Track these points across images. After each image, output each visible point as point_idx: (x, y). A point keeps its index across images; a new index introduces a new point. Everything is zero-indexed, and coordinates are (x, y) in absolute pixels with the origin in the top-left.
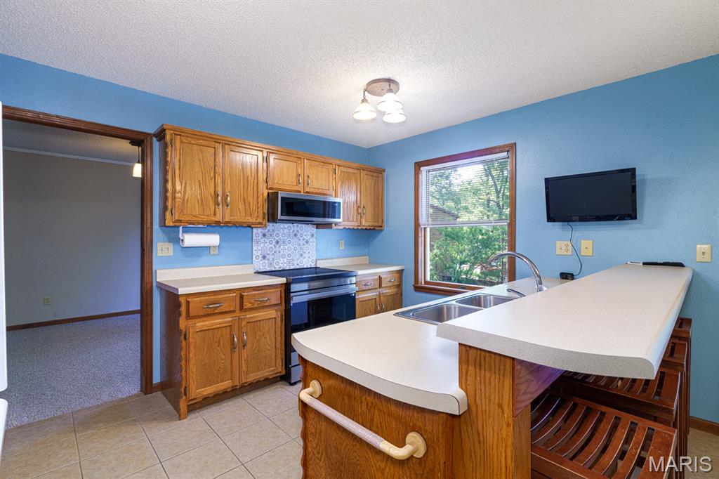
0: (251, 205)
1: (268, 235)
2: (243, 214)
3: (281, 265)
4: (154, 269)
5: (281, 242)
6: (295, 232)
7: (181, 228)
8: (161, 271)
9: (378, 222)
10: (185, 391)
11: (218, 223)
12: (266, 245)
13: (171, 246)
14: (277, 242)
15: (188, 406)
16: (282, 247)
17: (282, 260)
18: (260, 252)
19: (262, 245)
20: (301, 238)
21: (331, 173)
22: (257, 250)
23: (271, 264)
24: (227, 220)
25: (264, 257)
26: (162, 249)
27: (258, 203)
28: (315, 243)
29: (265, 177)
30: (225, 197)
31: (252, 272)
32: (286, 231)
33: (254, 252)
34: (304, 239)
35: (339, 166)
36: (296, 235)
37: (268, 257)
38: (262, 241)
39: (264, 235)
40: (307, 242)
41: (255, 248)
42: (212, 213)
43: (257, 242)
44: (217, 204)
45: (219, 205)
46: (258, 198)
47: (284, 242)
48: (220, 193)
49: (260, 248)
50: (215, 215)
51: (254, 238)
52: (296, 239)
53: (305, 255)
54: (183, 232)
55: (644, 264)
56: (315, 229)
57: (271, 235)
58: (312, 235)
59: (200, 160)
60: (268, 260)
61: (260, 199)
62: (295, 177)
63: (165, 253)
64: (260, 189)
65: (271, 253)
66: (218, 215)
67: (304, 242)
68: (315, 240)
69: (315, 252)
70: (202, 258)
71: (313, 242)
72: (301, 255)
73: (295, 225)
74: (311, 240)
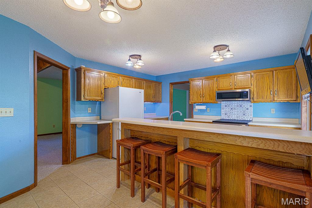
0: (212, 96)
3: (234, 118)
6: (241, 104)
7: (195, 104)
14: (232, 109)
16: (234, 111)
17: (234, 116)
18: (224, 112)
19: (225, 110)
22: (223, 111)
23: (229, 117)
24: (203, 101)
25: (226, 114)
26: (195, 110)
31: (221, 119)
32: (236, 104)
33: (222, 112)
34: (245, 108)
36: (241, 106)
37: (227, 114)
38: (225, 108)
39: (226, 106)
40: (247, 109)
41: (222, 110)
45: (201, 97)
46: (214, 94)
47: (235, 109)
49: (224, 111)
50: (200, 100)
51: (222, 107)
52: (241, 108)
56: (252, 104)
57: (229, 106)
58: (251, 106)
60: (227, 115)
65: (229, 113)
67: (246, 109)
68: (252, 108)
69: (252, 114)
70: (205, 113)
71: (251, 110)
72: (244, 115)
73: (241, 102)
74: (250, 108)
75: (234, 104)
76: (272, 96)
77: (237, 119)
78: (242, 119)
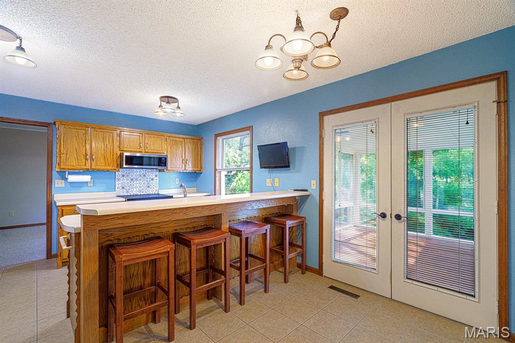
0: (109, 159)
1: (126, 175)
2: (103, 164)
4: (53, 194)
5: (134, 180)
6: (144, 173)
7: (67, 172)
8: (57, 195)
9: (198, 168)
10: (60, 254)
11: (88, 170)
12: (124, 181)
13: (63, 182)
14: (132, 180)
15: (63, 262)
16: (135, 182)
17: (135, 190)
18: (120, 185)
19: (122, 181)
20: (149, 177)
21: (163, 141)
22: (118, 184)
23: (127, 192)
24: (93, 168)
25: (123, 188)
26: (58, 183)
27: (113, 159)
28: (158, 181)
29: (118, 144)
30: (91, 155)
31: (115, 196)
32: (138, 173)
33: (116, 185)
35: (169, 137)
36: (144, 176)
37: (125, 187)
38: (122, 179)
39: (123, 176)
40: (152, 179)
41: (117, 183)
42: (84, 164)
43: (118, 180)
44: (86, 159)
45: (87, 160)
46: (113, 155)
47: (136, 180)
48: (89, 154)
49: (120, 183)
50: (85, 165)
51: (116, 177)
52: (145, 178)
53: (151, 187)
54: (68, 174)
55: (294, 190)
56: (158, 173)
57: (128, 176)
58: (156, 176)
59: (76, 136)
60: (126, 189)
61: (115, 156)
62: (138, 143)
63: (60, 185)
64: (115, 150)
65: (128, 186)
66: (87, 165)
67: (150, 180)
68: (158, 178)
69: (158, 185)
70: (83, 188)
71: (157, 180)
72: (148, 187)
73: (145, 170)
74: (155, 178)
75: (135, 173)
76: (183, 165)
77: (139, 194)
78: (146, 193)
